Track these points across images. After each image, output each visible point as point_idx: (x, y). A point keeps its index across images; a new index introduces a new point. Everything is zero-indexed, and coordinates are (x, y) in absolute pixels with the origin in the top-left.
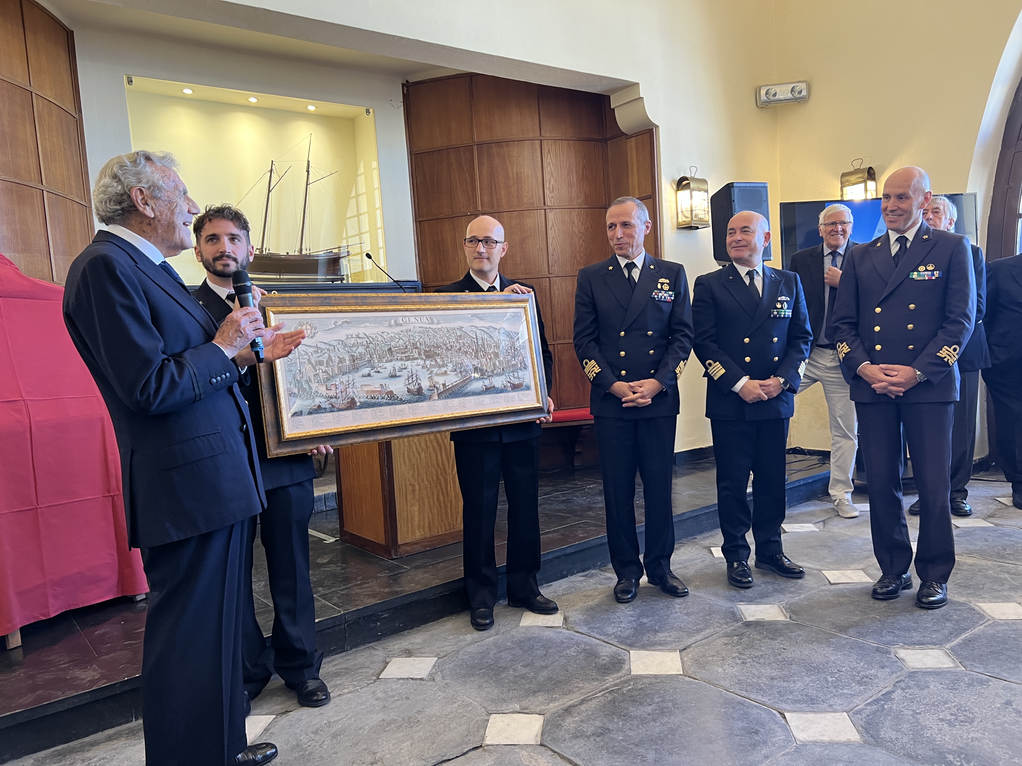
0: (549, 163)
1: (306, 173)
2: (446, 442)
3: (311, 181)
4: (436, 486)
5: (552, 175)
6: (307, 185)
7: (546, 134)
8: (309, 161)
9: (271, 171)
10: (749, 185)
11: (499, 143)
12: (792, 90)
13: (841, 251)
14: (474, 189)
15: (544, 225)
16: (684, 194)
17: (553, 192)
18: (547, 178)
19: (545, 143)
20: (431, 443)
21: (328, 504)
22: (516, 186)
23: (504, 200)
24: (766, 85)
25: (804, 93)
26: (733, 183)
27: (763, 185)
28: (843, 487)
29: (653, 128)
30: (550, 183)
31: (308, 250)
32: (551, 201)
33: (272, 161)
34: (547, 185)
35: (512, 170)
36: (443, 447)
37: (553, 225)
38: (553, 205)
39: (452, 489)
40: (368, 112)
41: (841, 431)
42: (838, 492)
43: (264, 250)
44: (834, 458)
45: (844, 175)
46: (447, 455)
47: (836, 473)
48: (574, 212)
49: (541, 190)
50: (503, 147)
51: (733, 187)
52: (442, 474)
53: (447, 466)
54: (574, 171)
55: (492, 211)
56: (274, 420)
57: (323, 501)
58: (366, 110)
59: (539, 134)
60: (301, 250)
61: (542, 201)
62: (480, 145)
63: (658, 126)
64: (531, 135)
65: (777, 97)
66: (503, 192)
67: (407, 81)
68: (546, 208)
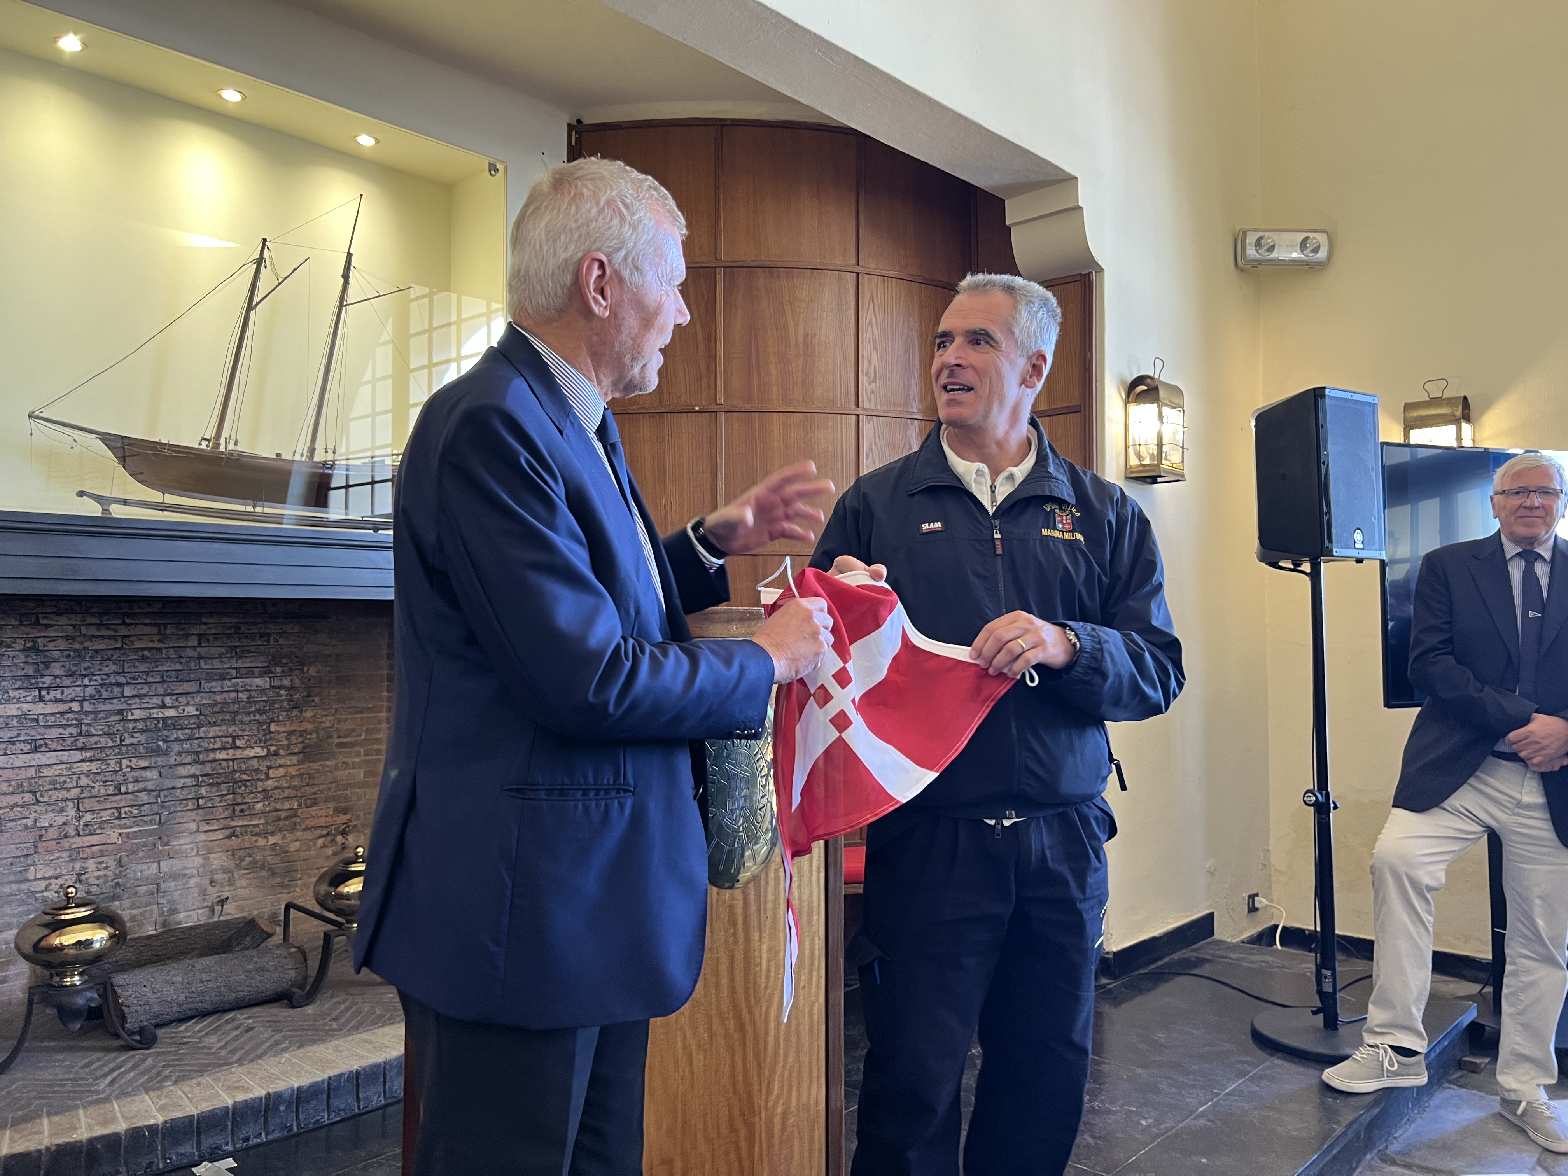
0: (871, 323)
1: (342, 280)
3: (351, 297)
5: (875, 348)
6: (341, 305)
7: (869, 263)
8: (350, 255)
9: (260, 261)
10: (1348, 396)
11: (771, 269)
12: (1303, 244)
14: (712, 357)
15: (853, 447)
16: (1144, 412)
17: (874, 381)
18: (864, 352)
19: (864, 280)
22: (801, 361)
23: (775, 389)
24: (1256, 230)
25: (1322, 254)
26: (1324, 388)
27: (1369, 399)
28: (1533, 1073)
29: (1090, 274)
30: (869, 362)
31: (330, 452)
32: (870, 400)
33: (265, 240)
34: (864, 366)
35: (796, 327)
37: (871, 450)
38: (873, 407)
40: (493, 169)
42: (1521, 1082)
43: (222, 441)
45: (1408, 407)
47: (1518, 1039)
48: (912, 428)
49: (852, 376)
50: (779, 277)
51: (1323, 396)
54: (916, 344)
55: (747, 407)
58: (490, 164)
59: (854, 261)
60: (312, 451)
61: (853, 398)
62: (731, 269)
63: (1103, 270)
64: (838, 261)
65: (1274, 255)
66: (774, 372)
67: (579, 121)
68: (859, 412)
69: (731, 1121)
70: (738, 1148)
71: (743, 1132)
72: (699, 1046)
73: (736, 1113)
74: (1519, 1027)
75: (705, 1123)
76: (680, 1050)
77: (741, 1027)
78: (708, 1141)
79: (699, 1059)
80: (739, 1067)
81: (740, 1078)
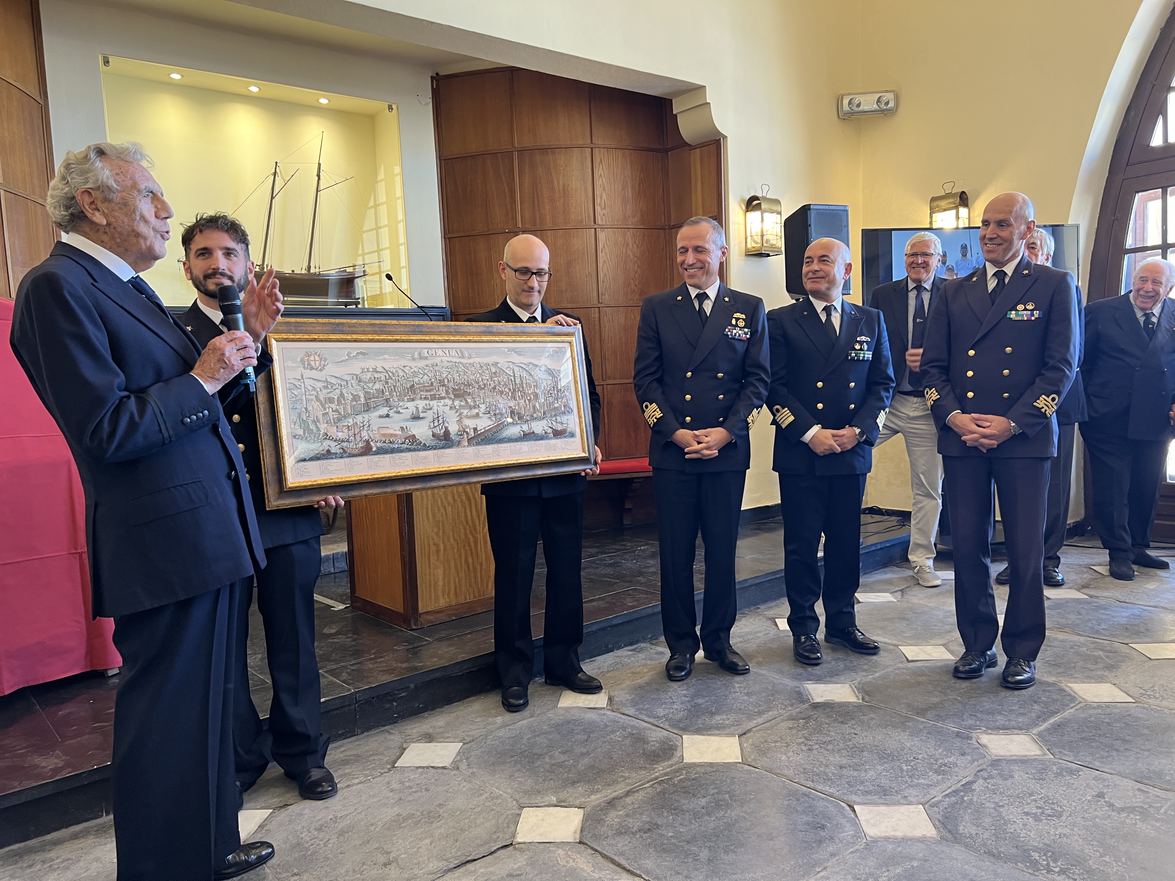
0: (601, 175)
1: (317, 178)
2: (476, 496)
3: (322, 187)
4: (465, 546)
5: (604, 190)
6: (317, 191)
7: (598, 141)
8: (319, 164)
9: (275, 174)
10: (827, 207)
11: (544, 150)
12: (879, 101)
13: (928, 285)
14: (513, 201)
15: (594, 246)
16: (754, 216)
17: (605, 208)
18: (598, 192)
19: (596, 151)
20: (459, 496)
21: (336, 565)
22: (562, 200)
23: (548, 217)
24: (850, 94)
25: (891, 105)
26: (810, 205)
27: (843, 208)
28: (925, 553)
29: (720, 139)
30: (601, 198)
31: (317, 268)
32: (602, 220)
33: (276, 163)
34: (598, 200)
35: (558, 182)
36: (473, 501)
37: (604, 247)
38: (604, 223)
39: (483, 549)
40: (390, 108)
41: (923, 489)
42: (919, 558)
43: (265, 266)
44: (915, 520)
45: (933, 199)
46: (477, 511)
47: (917, 536)
48: (629, 233)
49: (591, 206)
50: (547, 154)
51: (809, 209)
52: (471, 533)
53: (477, 523)
54: (629, 185)
55: (533, 228)
56: (274, 465)
57: (332, 561)
58: (389, 105)
59: (589, 141)
60: (309, 267)
61: (592, 219)
62: (521, 151)
63: (726, 137)
64: (581, 142)
65: (861, 108)
66: (547, 207)
67: (437, 74)
68: (596, 226)
69: (466, 534)
70: (469, 545)
71: (472, 540)
72: (449, 504)
73: (468, 532)
74: (917, 531)
75: (453, 533)
76: (440, 505)
77: (469, 499)
78: (455, 540)
79: (449, 509)
80: (469, 514)
81: (470, 518)
